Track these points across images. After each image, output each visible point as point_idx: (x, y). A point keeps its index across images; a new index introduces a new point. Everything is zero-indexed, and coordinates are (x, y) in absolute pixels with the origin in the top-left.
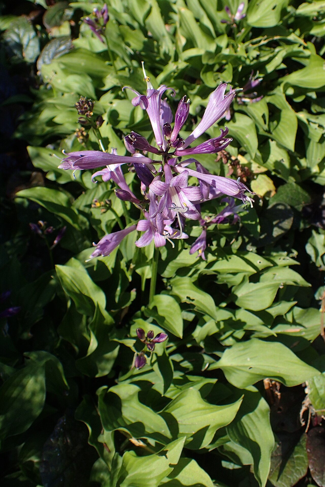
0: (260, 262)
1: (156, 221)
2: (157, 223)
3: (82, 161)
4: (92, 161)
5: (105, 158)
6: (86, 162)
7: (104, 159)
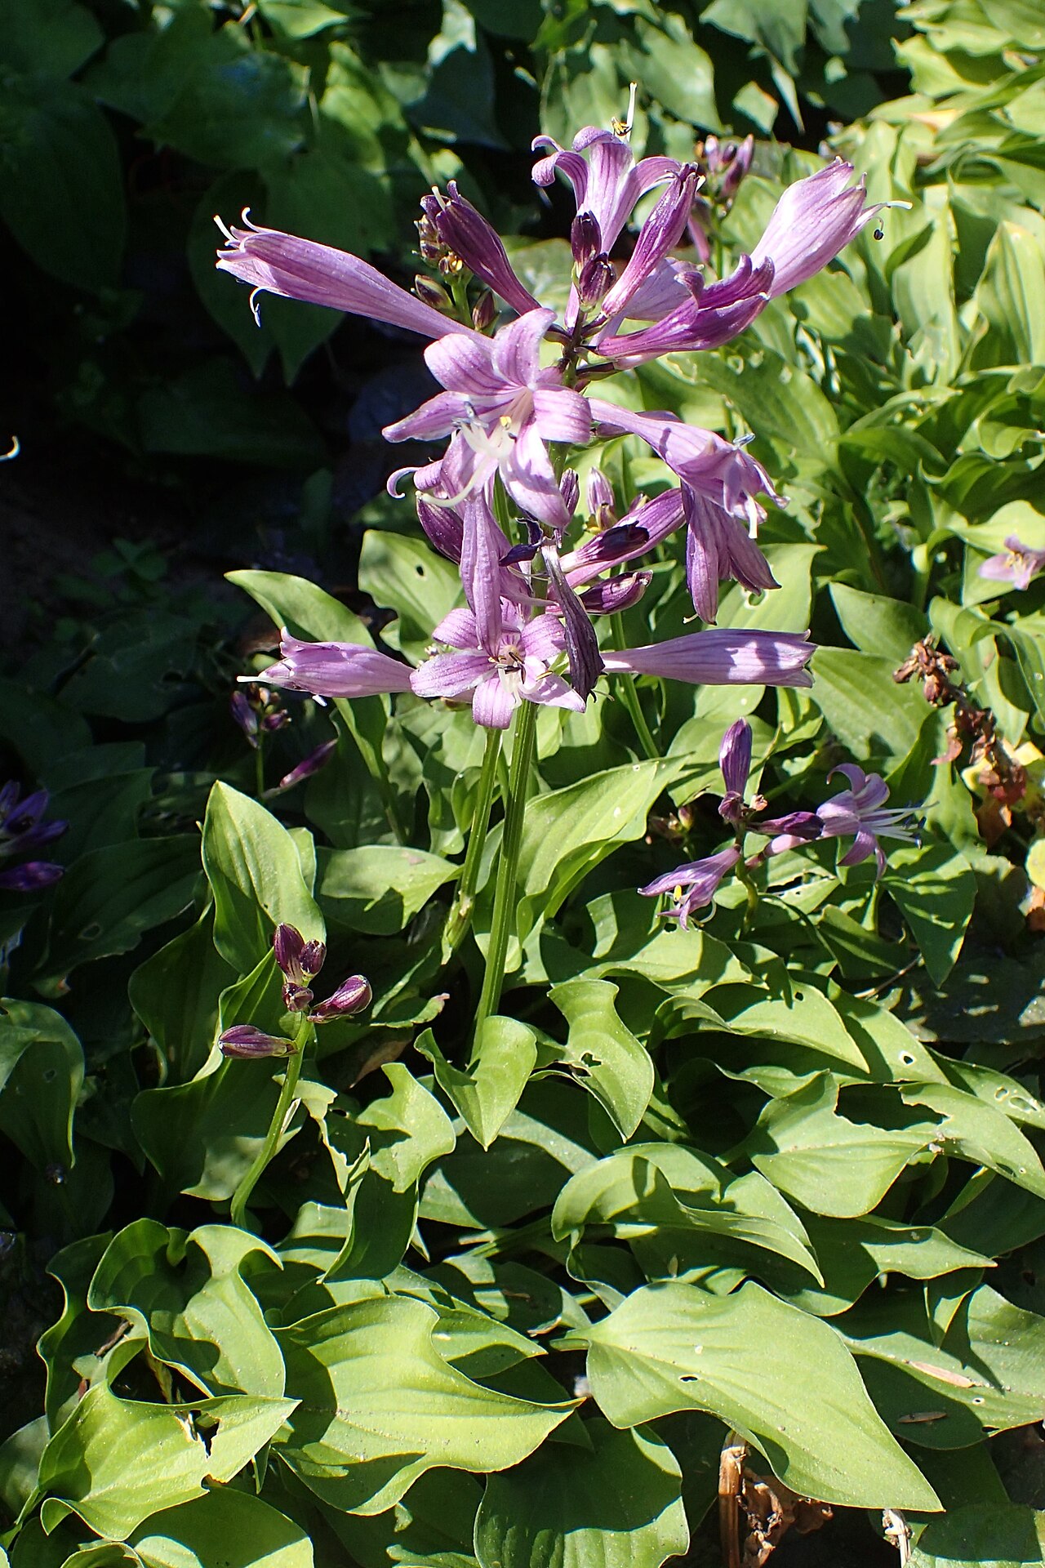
0: (908, 1060)
1: (472, 579)
2: (475, 584)
3: (279, 246)
4: (313, 264)
5: (363, 278)
6: (292, 257)
7: (355, 277)
